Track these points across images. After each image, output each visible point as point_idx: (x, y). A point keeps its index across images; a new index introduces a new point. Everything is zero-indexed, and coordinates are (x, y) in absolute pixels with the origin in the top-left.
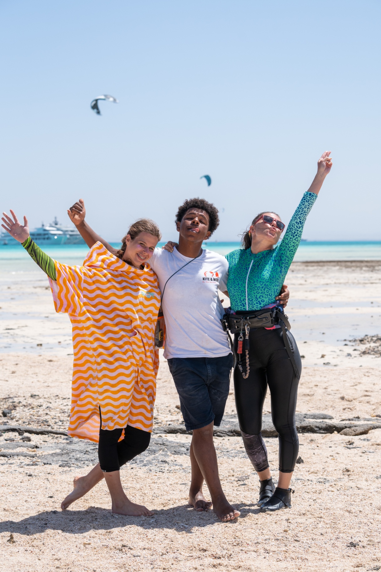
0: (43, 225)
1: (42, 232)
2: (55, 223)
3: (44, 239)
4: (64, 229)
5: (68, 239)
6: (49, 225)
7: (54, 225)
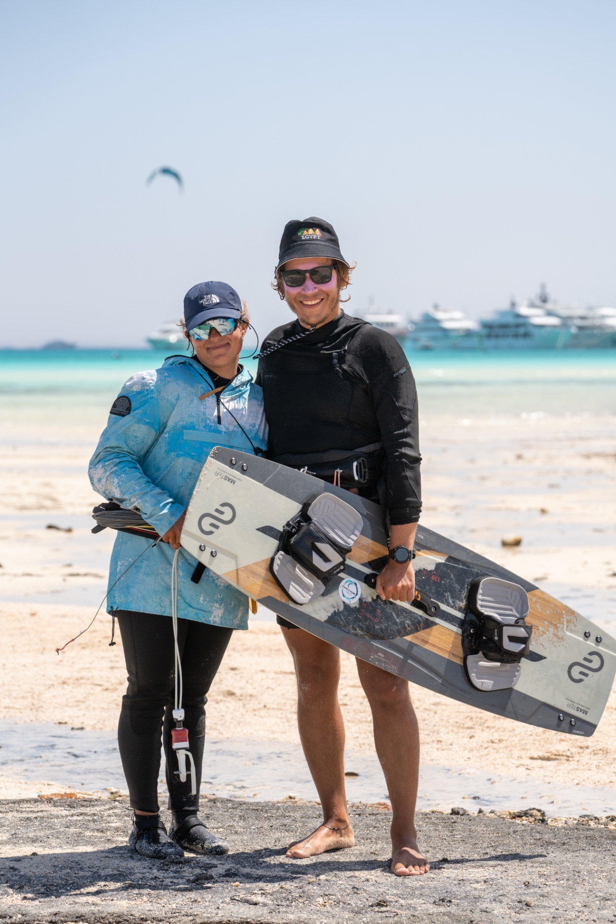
0: (513, 305)
1: (510, 320)
2: (541, 297)
3: (516, 336)
4: (564, 312)
5: (575, 337)
6: (526, 302)
7: (538, 302)
